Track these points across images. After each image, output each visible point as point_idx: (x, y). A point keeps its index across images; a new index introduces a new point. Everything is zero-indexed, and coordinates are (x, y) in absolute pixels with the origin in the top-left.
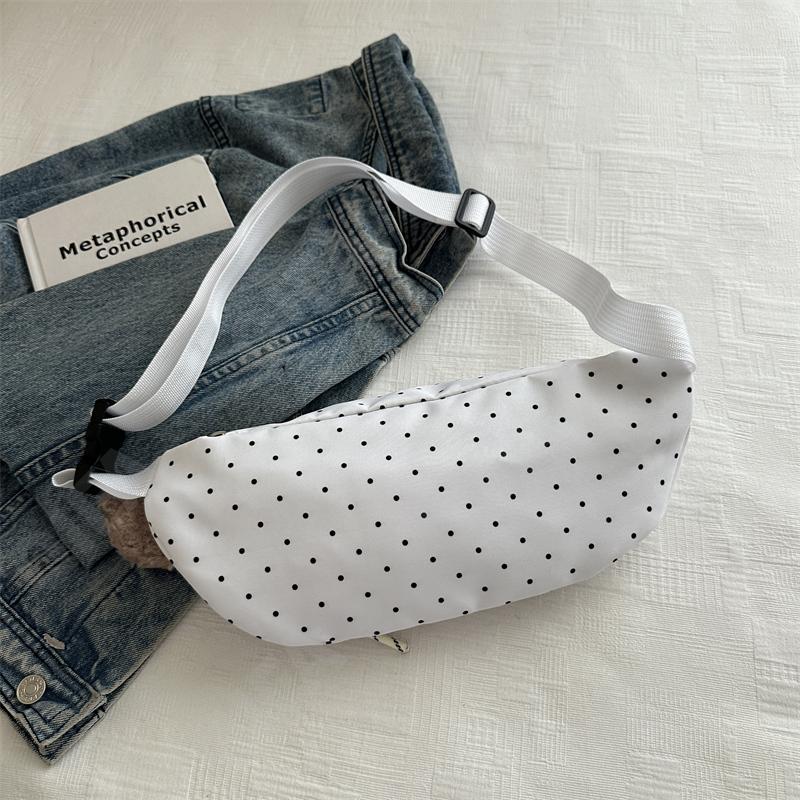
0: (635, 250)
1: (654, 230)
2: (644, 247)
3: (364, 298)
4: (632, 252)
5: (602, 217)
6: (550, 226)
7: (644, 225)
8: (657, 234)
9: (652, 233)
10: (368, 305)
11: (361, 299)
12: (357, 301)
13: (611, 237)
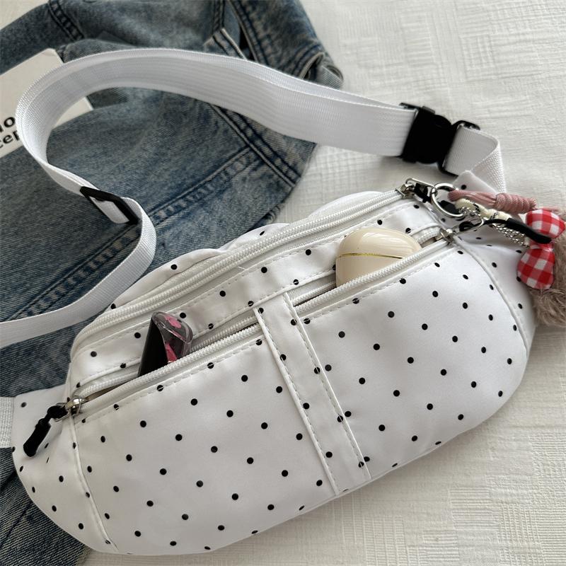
0: (507, 61)
1: (522, 37)
2: (516, 56)
3: (237, 156)
4: (505, 63)
5: (465, 36)
6: (415, 53)
7: (511, 35)
8: (526, 41)
9: (520, 41)
10: (242, 163)
11: (234, 159)
12: (230, 162)
13: (479, 53)
